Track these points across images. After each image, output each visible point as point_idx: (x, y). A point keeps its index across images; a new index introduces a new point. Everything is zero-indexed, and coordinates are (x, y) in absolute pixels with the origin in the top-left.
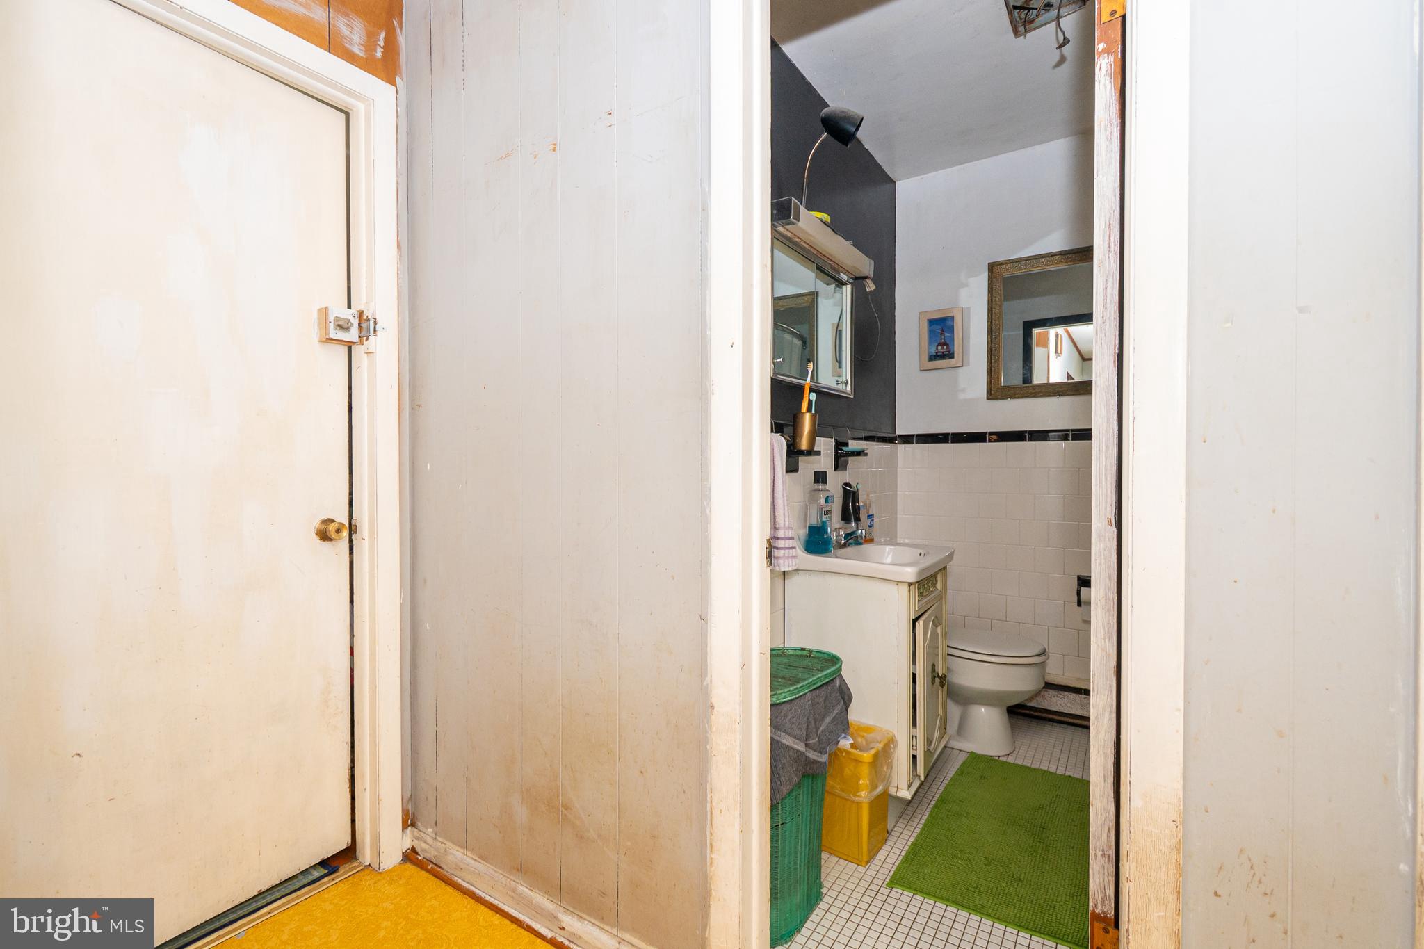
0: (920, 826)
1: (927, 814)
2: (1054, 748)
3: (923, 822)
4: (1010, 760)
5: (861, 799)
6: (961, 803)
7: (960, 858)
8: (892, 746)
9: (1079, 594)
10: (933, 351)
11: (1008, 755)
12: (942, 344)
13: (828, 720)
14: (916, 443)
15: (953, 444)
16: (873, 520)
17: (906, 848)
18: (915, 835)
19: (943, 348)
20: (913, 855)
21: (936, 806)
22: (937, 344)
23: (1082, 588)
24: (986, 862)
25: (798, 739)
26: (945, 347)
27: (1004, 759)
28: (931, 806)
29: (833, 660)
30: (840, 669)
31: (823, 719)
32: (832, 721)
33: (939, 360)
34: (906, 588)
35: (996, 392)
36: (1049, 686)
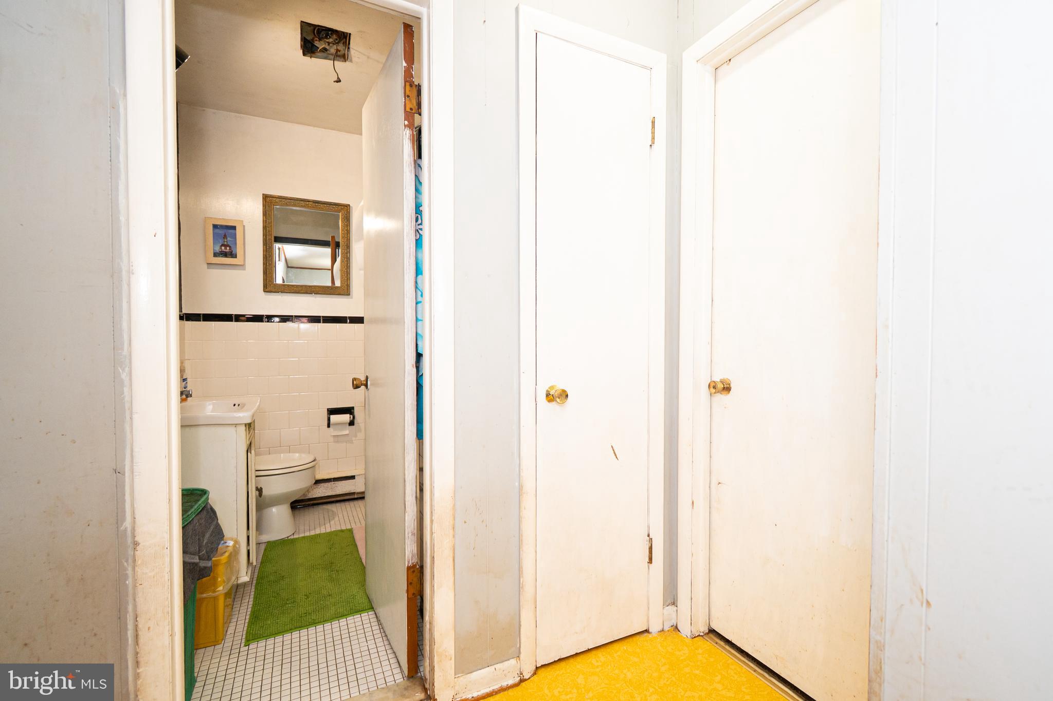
0: (252, 599)
1: (253, 590)
2: (319, 520)
3: (252, 596)
4: (296, 536)
5: (220, 592)
6: (275, 574)
7: (289, 603)
8: (237, 546)
9: (329, 419)
10: (218, 249)
11: (293, 534)
12: (226, 246)
13: (207, 535)
14: (203, 321)
15: (236, 323)
16: (187, 383)
17: (248, 617)
18: (250, 606)
19: (226, 249)
20: (255, 617)
21: (257, 584)
22: (220, 245)
23: (331, 416)
24: (306, 597)
25: (193, 554)
26: (228, 248)
27: (292, 537)
28: (254, 584)
29: (204, 492)
30: (207, 499)
31: (204, 536)
32: (211, 535)
33: (222, 257)
34: (243, 428)
35: (269, 286)
36: (318, 482)
